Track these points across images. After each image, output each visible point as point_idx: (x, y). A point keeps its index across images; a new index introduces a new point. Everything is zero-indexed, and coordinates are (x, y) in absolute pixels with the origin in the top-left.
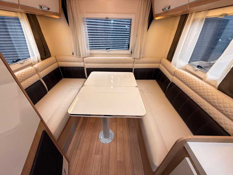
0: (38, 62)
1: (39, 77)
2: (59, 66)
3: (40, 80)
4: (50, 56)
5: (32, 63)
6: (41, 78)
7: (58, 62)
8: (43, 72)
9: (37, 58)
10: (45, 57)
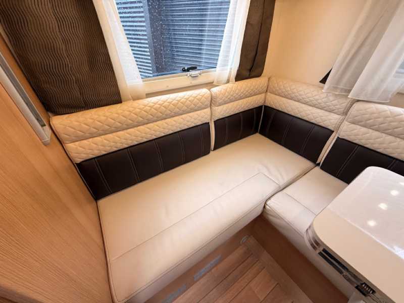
0: (228, 81)
1: (209, 117)
2: (265, 102)
3: (209, 123)
4: (259, 75)
5: (213, 82)
6: (213, 120)
7: (269, 94)
8: (225, 107)
9: (230, 72)
10: (247, 74)
